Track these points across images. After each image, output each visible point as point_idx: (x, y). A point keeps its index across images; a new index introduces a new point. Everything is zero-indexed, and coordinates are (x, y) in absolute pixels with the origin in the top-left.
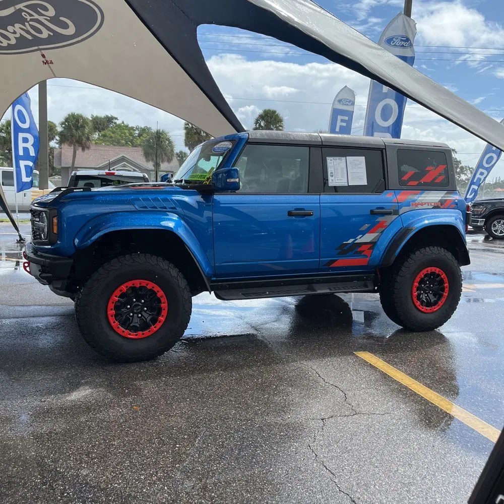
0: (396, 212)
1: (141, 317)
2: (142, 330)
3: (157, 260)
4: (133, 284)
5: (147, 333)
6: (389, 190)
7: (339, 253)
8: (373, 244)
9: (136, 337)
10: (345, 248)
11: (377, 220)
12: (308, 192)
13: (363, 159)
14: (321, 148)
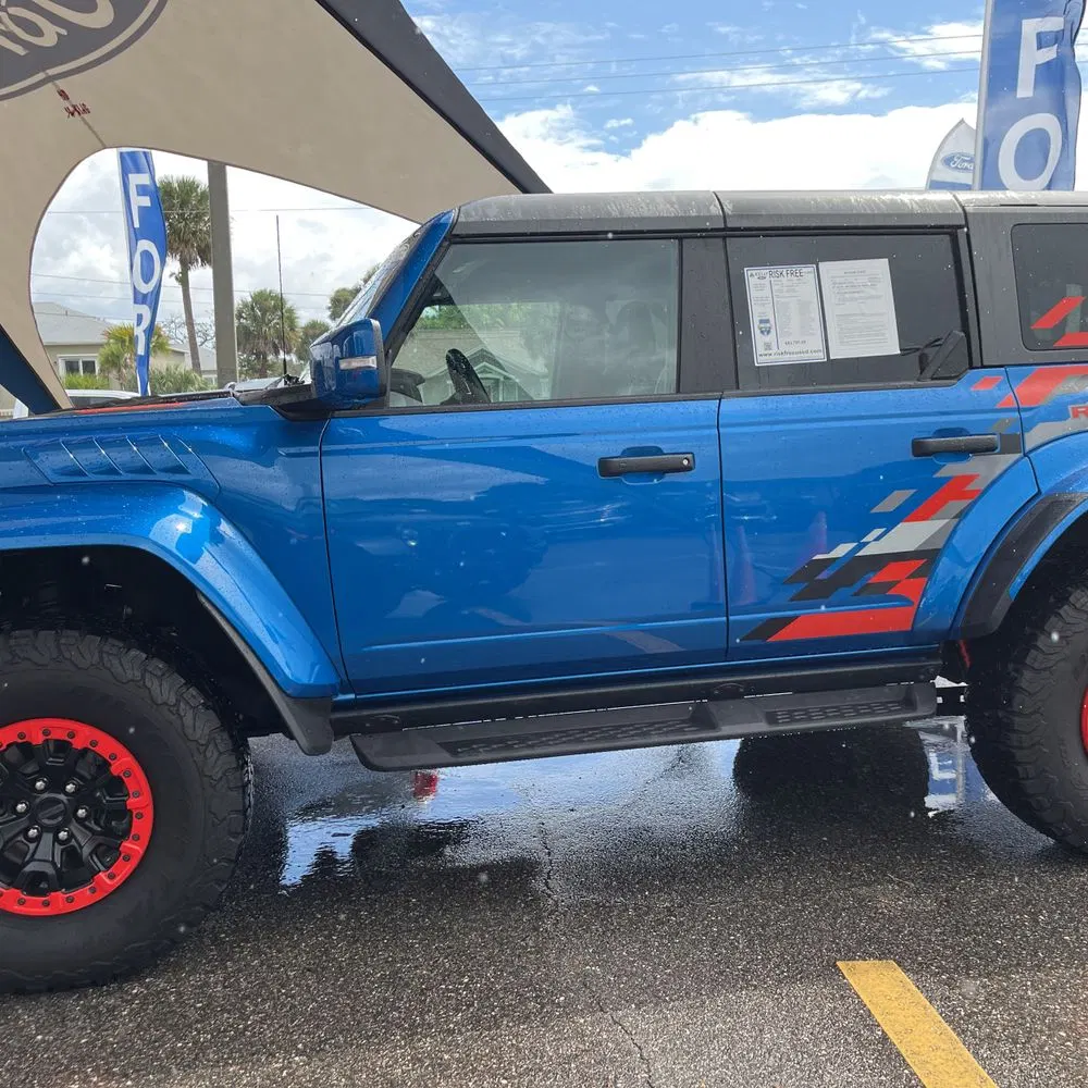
0: (1013, 443)
1: (68, 840)
2: (71, 886)
3: (101, 652)
4: (21, 736)
5: (84, 895)
6: (983, 367)
7: (799, 597)
8: (926, 558)
9: (46, 911)
10: (823, 576)
11: (937, 475)
12: (678, 391)
13: (881, 267)
14: (724, 238)
